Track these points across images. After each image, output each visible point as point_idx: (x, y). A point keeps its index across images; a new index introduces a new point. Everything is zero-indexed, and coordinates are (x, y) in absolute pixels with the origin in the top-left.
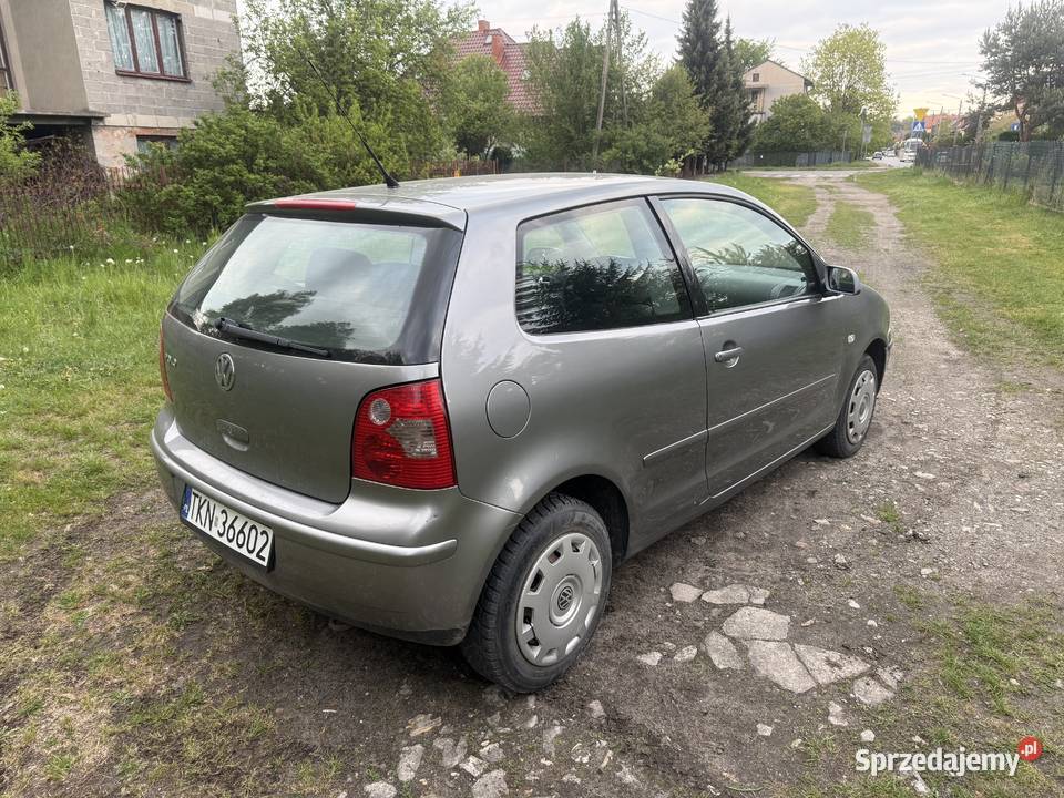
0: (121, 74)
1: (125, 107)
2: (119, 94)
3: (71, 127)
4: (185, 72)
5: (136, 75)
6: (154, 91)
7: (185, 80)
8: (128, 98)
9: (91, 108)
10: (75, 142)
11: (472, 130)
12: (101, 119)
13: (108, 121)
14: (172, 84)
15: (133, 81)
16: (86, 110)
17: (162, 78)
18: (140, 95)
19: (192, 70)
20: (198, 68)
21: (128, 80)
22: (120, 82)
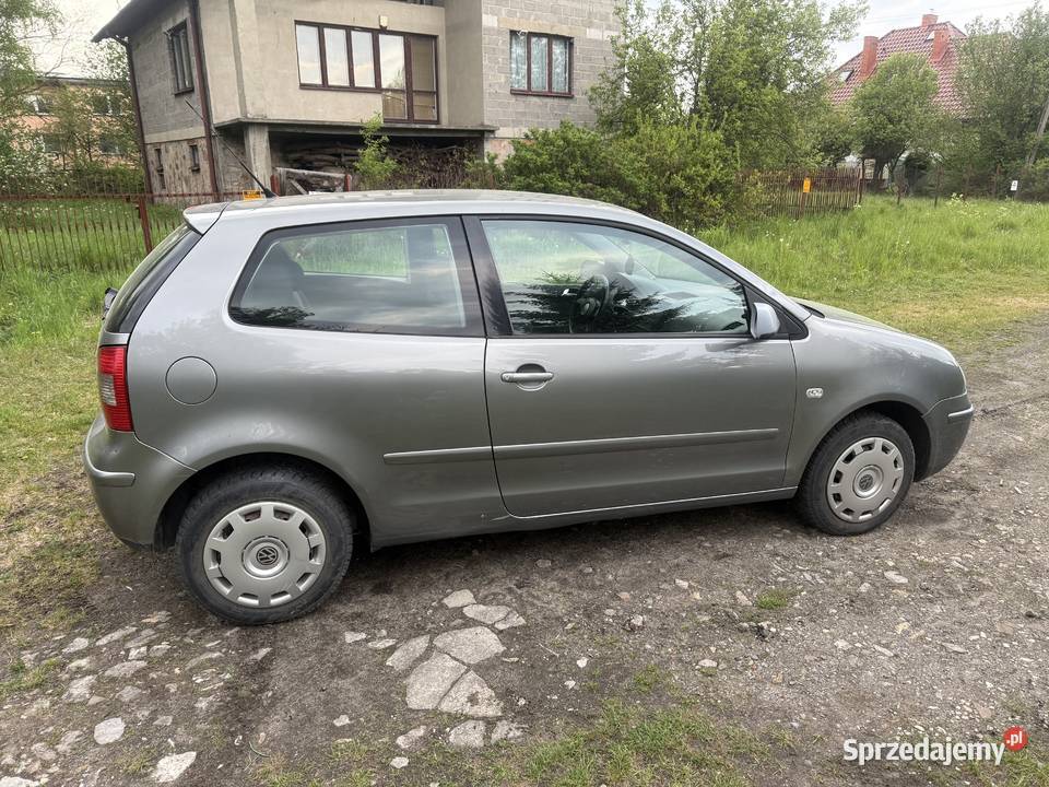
0: (515, 93)
1: (513, 121)
2: (510, 110)
3: (469, 138)
4: (570, 88)
5: (527, 93)
6: (540, 106)
7: (569, 96)
8: (517, 113)
9: (486, 122)
10: (470, 151)
11: (881, 135)
12: (493, 132)
13: (499, 133)
14: (556, 100)
15: (524, 98)
16: (482, 125)
17: (549, 95)
18: (527, 110)
19: (576, 86)
20: (583, 84)
21: (519, 98)
22: (513, 100)
